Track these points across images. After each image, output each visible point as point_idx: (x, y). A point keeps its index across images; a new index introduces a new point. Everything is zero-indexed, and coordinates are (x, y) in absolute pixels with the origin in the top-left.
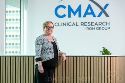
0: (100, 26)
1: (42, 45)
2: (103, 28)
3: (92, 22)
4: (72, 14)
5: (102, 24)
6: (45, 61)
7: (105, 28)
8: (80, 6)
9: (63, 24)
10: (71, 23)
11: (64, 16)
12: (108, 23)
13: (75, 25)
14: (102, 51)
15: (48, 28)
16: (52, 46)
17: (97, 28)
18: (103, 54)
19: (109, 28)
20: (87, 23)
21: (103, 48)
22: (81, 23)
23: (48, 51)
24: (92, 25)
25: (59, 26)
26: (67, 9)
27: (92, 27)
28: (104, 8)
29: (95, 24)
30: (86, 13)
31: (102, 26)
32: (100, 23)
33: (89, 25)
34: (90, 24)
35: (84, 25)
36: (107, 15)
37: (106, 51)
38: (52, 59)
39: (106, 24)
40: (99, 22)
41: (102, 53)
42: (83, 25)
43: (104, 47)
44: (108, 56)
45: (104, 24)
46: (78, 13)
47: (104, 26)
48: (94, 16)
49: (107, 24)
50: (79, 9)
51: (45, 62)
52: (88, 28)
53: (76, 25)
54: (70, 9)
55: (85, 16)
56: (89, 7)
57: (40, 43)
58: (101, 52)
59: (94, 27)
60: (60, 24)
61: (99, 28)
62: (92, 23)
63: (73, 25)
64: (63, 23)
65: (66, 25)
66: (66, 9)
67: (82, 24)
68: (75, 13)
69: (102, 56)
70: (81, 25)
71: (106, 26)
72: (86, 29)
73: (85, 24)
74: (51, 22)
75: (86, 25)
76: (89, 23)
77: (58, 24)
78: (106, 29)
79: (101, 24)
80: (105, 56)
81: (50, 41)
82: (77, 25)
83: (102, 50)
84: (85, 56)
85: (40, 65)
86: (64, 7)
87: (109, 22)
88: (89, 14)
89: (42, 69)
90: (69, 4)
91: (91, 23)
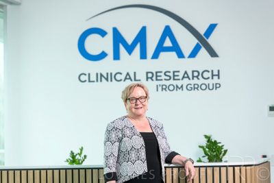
0: (196, 81)
1: (120, 141)
2: (204, 87)
3: (174, 72)
4: (122, 49)
5: (200, 77)
6: (126, 180)
7: (207, 87)
9: (100, 77)
10: (121, 74)
11: (103, 55)
12: (216, 73)
13: (130, 78)
14: (205, 145)
15: (134, 101)
16: (143, 143)
17: (189, 87)
19: (218, 86)
20: (162, 74)
21: (206, 137)
22: (147, 73)
23: (134, 155)
25: (89, 81)
26: (110, 37)
27: (175, 83)
28: (205, 35)
29: (184, 77)
30: (160, 48)
31: (202, 81)
32: (196, 74)
33: (168, 78)
34: (170, 77)
35: (154, 78)
36: (213, 54)
39: (209, 75)
40: (193, 72)
41: (204, 150)
42: (151, 78)
43: (208, 135)
45: (206, 75)
46: (138, 49)
47: (206, 82)
48: (181, 55)
49: (213, 75)
50: (142, 37)
52: (164, 87)
53: (133, 78)
54: (118, 38)
56: (168, 32)
57: (113, 136)
58: (200, 147)
59: (179, 83)
60: (93, 78)
61: (192, 86)
62: (176, 74)
63: (126, 78)
64: (101, 75)
65: (107, 79)
66: (106, 37)
67: (150, 75)
68: (130, 49)
70: (147, 78)
71: (210, 82)
72: (160, 88)
73: (157, 76)
75: (158, 78)
76: (167, 74)
77: (87, 76)
78: (211, 87)
79: (197, 77)
82: (137, 79)
83: (204, 142)
86: (103, 33)
87: (219, 71)
90: (114, 26)
91: (171, 74)
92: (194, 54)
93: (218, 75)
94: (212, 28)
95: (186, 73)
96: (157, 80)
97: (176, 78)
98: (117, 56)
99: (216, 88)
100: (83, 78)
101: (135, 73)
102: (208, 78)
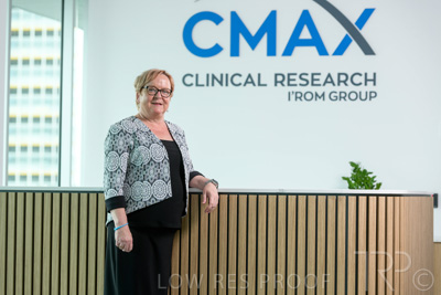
0: (342, 87)
1: (130, 150)
2: (353, 96)
3: (313, 75)
4: (243, 42)
5: (349, 82)
6: (140, 207)
7: (358, 96)
8: (273, 15)
9: (213, 79)
10: (240, 75)
11: (217, 49)
12: (370, 77)
13: (252, 82)
14: (350, 176)
15: (154, 93)
16: (166, 154)
17: (333, 95)
18: (350, 188)
19: (373, 95)
20: (297, 77)
21: (352, 164)
22: (276, 75)
23: (152, 172)
24: (313, 84)
25: (197, 85)
27: (314, 89)
28: (357, 23)
29: (326, 82)
31: (350, 88)
32: (343, 78)
33: (305, 83)
34: (307, 81)
35: (285, 82)
37: (361, 178)
38: (165, 200)
39: (362, 79)
40: (339, 74)
41: (349, 182)
42: (281, 82)
43: (355, 162)
44: (368, 196)
45: (357, 79)
46: (264, 41)
47: (357, 89)
49: (366, 80)
51: (139, 210)
52: (299, 95)
53: (256, 82)
54: (237, 26)
55: (288, 52)
56: (306, 19)
57: (121, 143)
58: (344, 178)
59: (320, 90)
60: (202, 80)
61: (338, 95)
62: (315, 77)
63: (247, 82)
64: (214, 77)
65: (221, 83)
67: (280, 78)
68: (253, 42)
69: (347, 195)
70: (276, 82)
71: (363, 89)
72: (293, 97)
73: (289, 80)
74: (164, 73)
75: (291, 82)
76: (303, 77)
77: (194, 78)
78: (363, 97)
79: (345, 82)
80: (357, 195)
81: (158, 138)
82: (262, 82)
83: (349, 172)
84: (287, 194)
85: (119, 223)
86: (217, 19)
87: (375, 74)
88: (306, 43)
89: (129, 237)
91: (309, 78)
92: (340, 50)
93: (374, 80)
94: (367, 13)
95: (329, 76)
96: (289, 85)
97: (315, 82)
98: (235, 52)
99: (371, 97)
100: (188, 80)
101: (259, 75)
102: (360, 84)
